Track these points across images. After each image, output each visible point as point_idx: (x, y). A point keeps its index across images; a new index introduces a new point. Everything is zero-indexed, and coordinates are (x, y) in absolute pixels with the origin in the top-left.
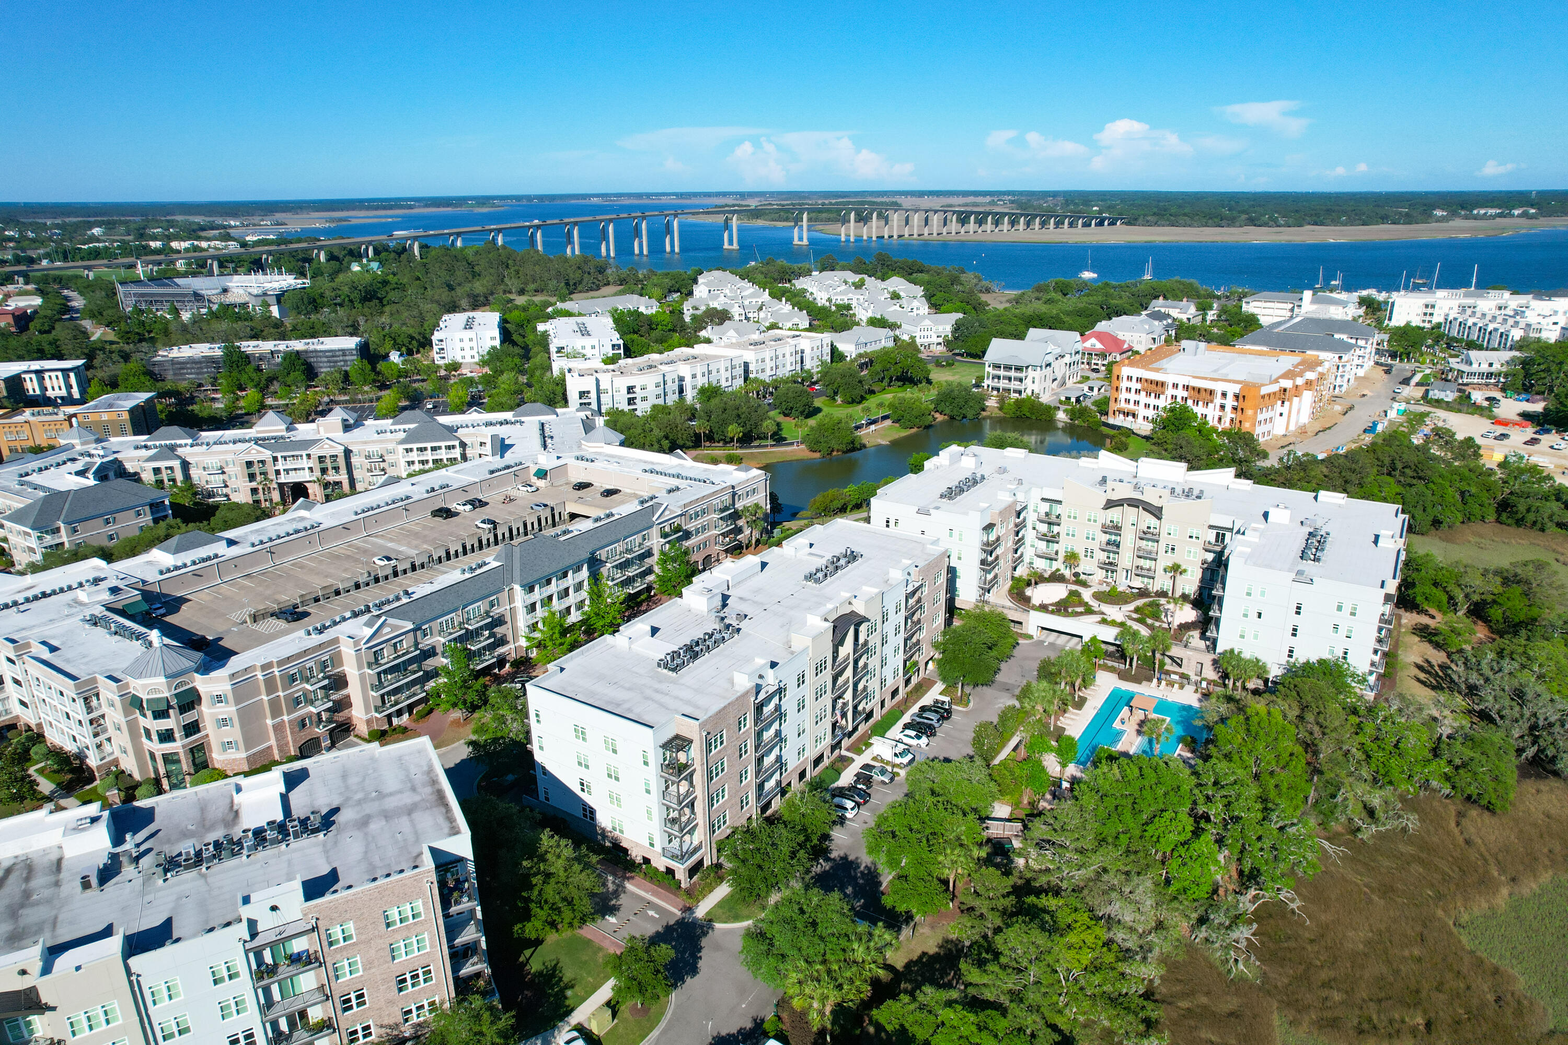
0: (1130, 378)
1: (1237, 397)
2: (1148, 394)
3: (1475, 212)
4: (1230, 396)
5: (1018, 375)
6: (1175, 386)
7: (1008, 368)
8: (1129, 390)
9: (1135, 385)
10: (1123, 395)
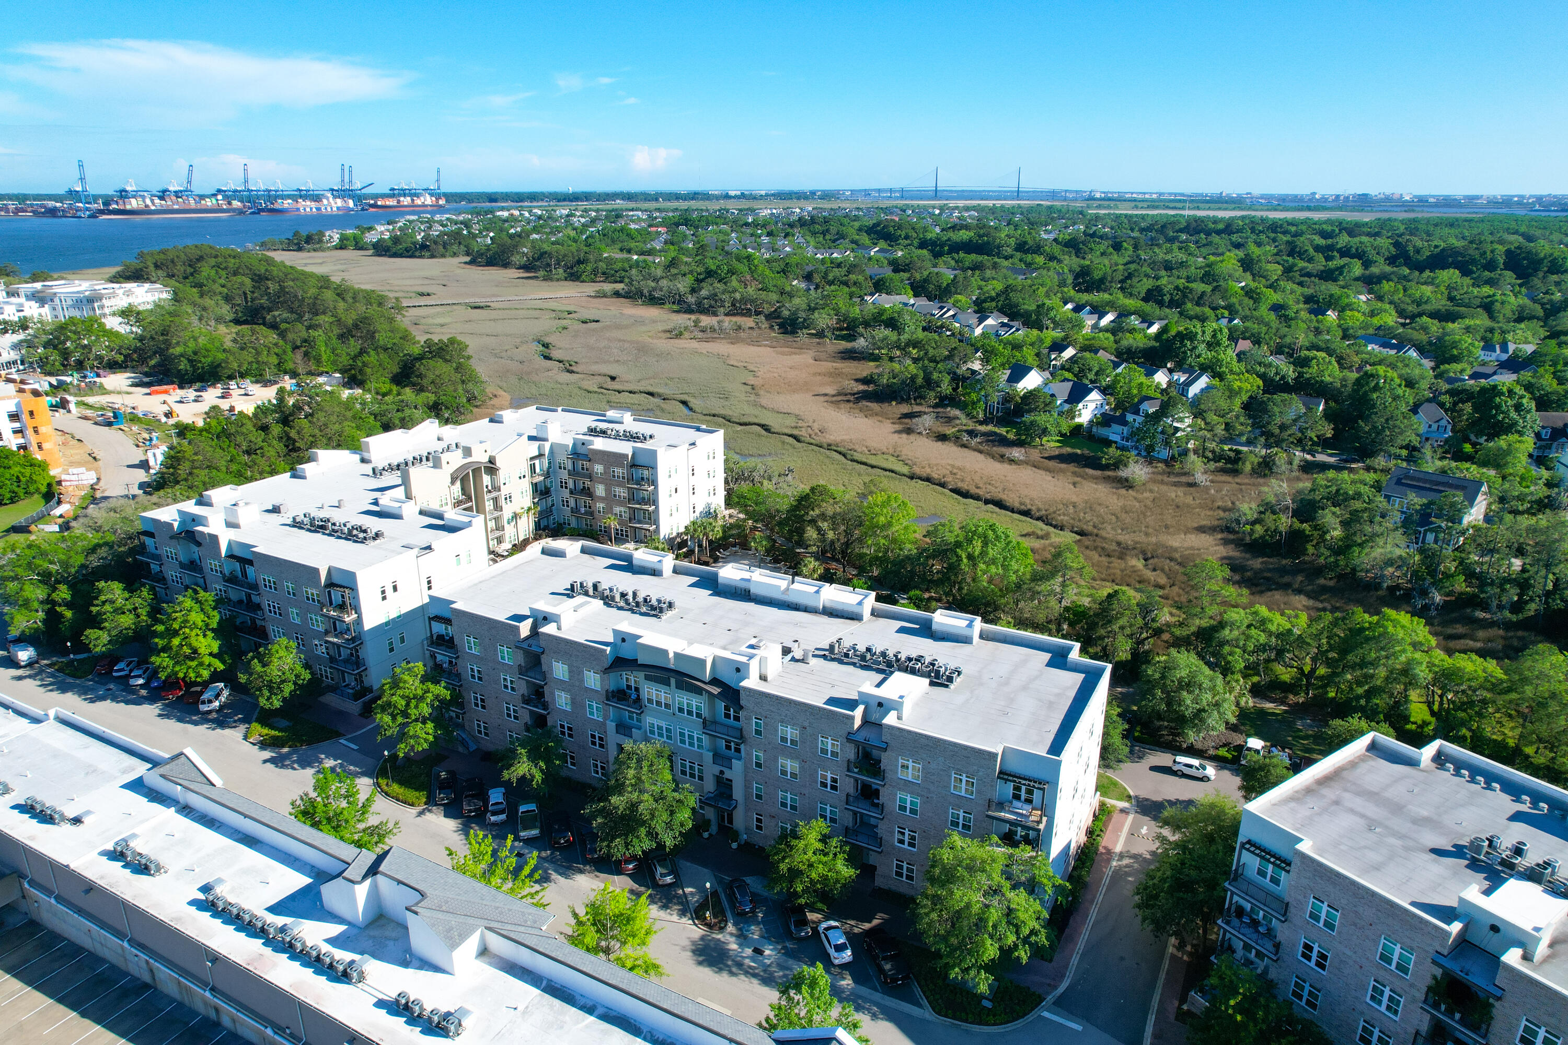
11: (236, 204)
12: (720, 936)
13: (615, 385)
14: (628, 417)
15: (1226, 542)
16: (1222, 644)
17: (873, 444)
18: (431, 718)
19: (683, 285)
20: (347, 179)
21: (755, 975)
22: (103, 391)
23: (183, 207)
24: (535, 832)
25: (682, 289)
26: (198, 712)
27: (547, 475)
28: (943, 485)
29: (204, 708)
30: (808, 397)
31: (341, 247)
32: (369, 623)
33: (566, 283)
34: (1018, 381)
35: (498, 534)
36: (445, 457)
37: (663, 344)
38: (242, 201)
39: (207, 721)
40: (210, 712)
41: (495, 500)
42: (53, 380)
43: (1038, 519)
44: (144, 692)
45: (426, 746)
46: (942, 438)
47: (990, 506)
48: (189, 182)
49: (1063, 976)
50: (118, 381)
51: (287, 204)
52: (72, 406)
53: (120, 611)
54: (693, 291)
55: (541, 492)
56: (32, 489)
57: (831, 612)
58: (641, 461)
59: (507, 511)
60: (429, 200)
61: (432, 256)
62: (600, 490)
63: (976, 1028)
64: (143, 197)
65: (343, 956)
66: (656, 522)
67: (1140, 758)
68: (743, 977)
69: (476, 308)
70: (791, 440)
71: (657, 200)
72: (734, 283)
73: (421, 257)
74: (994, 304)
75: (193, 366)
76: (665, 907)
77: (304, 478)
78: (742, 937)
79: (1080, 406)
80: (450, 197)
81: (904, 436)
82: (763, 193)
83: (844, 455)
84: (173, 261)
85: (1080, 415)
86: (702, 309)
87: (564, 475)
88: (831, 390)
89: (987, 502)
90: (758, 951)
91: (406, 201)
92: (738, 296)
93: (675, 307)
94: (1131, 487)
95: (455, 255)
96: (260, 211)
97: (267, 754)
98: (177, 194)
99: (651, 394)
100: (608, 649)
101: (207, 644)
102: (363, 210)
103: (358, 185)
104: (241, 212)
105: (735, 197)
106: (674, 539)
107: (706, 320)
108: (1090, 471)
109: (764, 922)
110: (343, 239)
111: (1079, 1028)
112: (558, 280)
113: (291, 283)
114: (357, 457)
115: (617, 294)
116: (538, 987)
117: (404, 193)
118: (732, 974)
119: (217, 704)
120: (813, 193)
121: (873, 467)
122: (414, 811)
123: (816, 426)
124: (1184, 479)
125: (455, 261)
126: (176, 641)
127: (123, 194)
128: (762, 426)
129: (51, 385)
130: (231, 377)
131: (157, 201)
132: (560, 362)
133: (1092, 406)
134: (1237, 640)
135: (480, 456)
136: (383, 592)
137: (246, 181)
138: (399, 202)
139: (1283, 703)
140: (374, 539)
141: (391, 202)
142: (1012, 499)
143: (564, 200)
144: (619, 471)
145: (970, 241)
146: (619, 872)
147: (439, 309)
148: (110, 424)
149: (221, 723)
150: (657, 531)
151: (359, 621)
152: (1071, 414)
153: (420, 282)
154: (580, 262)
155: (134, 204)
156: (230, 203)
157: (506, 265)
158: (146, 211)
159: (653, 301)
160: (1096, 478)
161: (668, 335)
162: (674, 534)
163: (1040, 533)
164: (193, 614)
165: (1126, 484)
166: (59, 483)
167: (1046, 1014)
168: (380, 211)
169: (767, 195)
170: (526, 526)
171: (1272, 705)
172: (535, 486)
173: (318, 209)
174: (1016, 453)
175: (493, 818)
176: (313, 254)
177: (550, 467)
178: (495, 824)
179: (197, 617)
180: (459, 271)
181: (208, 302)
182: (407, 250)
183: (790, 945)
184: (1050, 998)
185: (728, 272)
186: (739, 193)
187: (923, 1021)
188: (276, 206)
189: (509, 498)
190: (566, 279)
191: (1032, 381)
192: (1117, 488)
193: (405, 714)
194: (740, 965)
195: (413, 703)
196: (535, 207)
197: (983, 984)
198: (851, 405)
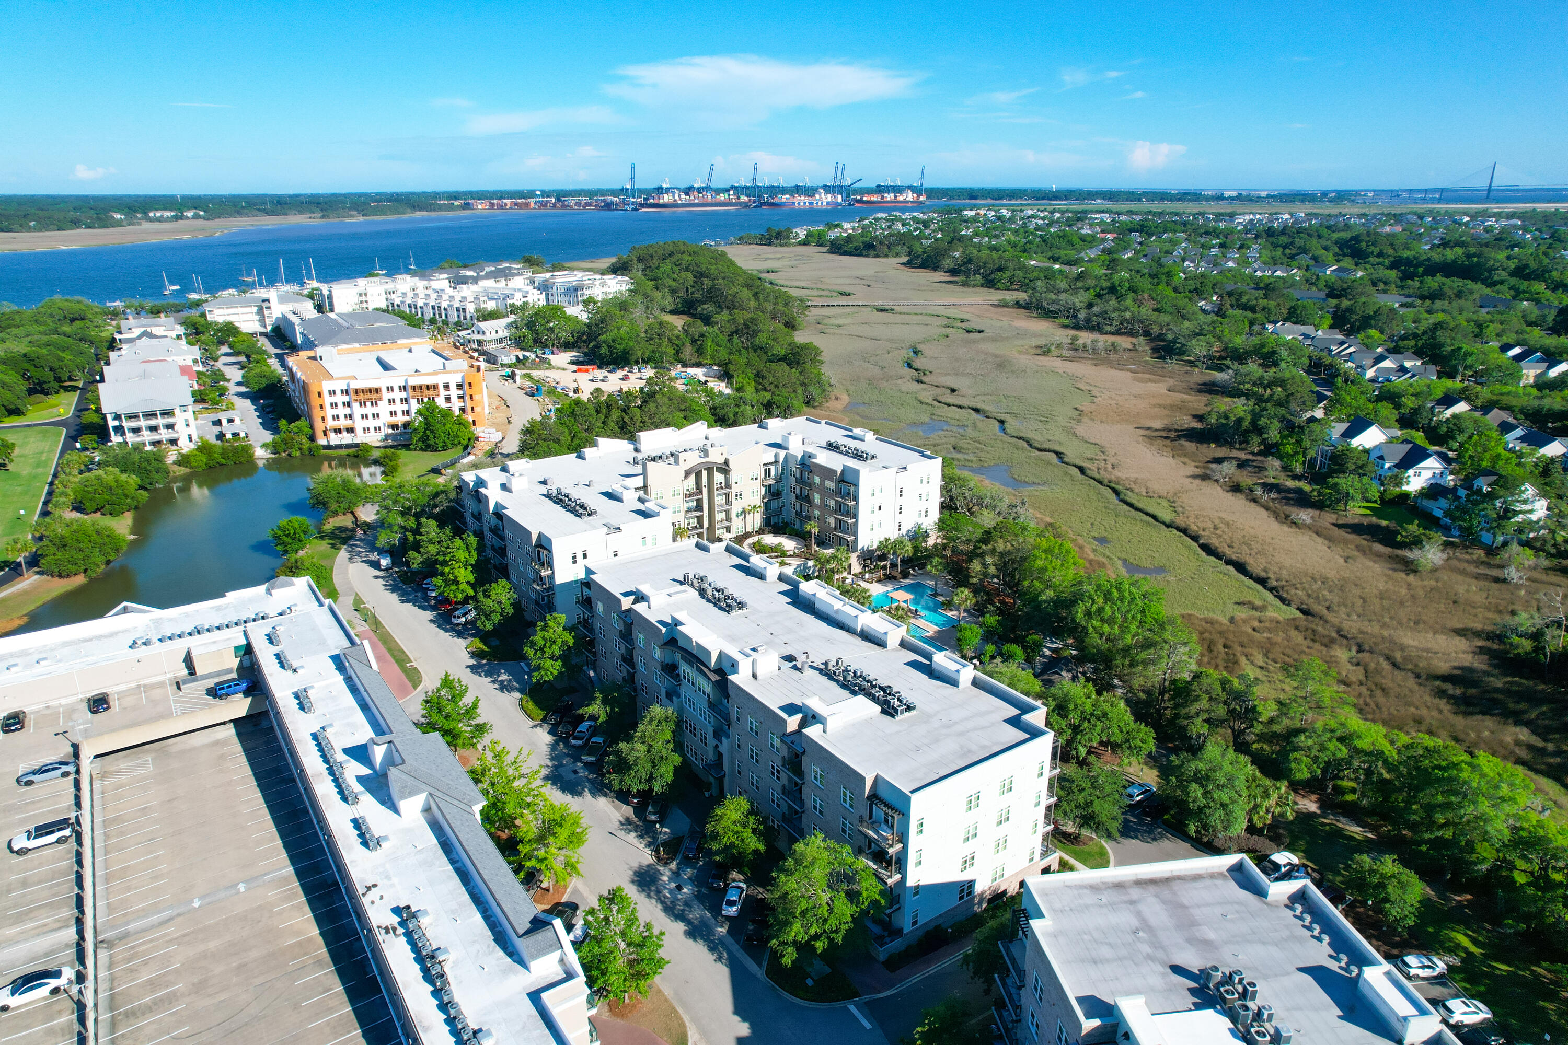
0: (332, 393)
1: (460, 386)
2: (362, 404)
3: (151, 214)
4: (453, 387)
5: (168, 420)
6: (390, 389)
7: (151, 415)
8: (334, 405)
9: (340, 399)
10: (329, 412)
11: (744, 198)
12: (661, 869)
13: (951, 399)
14: (870, 436)
15: (1481, 650)
16: (1297, 749)
17: (1156, 486)
18: (560, 657)
19: (1079, 300)
20: (839, 177)
21: (662, 902)
22: (550, 366)
23: (702, 201)
24: (593, 759)
25: (1078, 304)
26: (450, 623)
27: (779, 480)
28: (1195, 538)
29: (455, 621)
30: (1130, 428)
31: (805, 243)
32: (559, 580)
33: (981, 290)
34: (1352, 437)
35: (725, 524)
36: (682, 456)
37: (1026, 361)
38: (747, 196)
39: (453, 630)
40: (458, 624)
41: (727, 496)
42: (521, 354)
43: (1271, 590)
44: (433, 602)
45: (551, 678)
46: (1236, 488)
47: (1231, 568)
48: (710, 179)
49: (892, 987)
50: (562, 358)
51: (785, 198)
52: (518, 378)
53: (430, 541)
54: (1090, 306)
55: (772, 493)
56: (456, 442)
57: (866, 636)
58: (848, 478)
59: (736, 507)
60: (910, 196)
61: (877, 256)
62: (817, 498)
63: (786, 995)
64: (674, 193)
65: (357, 788)
66: (855, 534)
67: (1155, 839)
68: (654, 901)
69: (882, 310)
70: (1076, 472)
71: (1140, 200)
72: (1129, 302)
73: (867, 256)
74: (1413, 343)
75: (610, 351)
76: (641, 837)
77: (584, 459)
78: (676, 874)
79: (1411, 472)
80: (932, 193)
81: (1197, 482)
82: (1264, 194)
83: (1116, 492)
84: (652, 256)
85: (1408, 483)
86: (1090, 326)
87: (793, 481)
88: (1158, 424)
89: (1229, 562)
90: (679, 888)
91: (889, 197)
92: (1128, 315)
93: (1067, 322)
94: (1415, 571)
95: (897, 255)
96: (764, 204)
97: (472, 662)
98: (700, 190)
99: (977, 410)
100: (664, 630)
101: (465, 575)
102: (850, 205)
103: (848, 182)
104: (746, 206)
105: (1231, 199)
106: (873, 551)
107: (1085, 337)
108: (1378, 547)
109: (699, 870)
110: (809, 235)
111: (868, 1025)
112: (974, 286)
113: (721, 281)
114: (632, 447)
115: (1018, 305)
116: (438, 839)
117: (888, 189)
118: (649, 896)
119: (463, 619)
120: (1325, 194)
121: (1137, 509)
122: (531, 723)
123: (1112, 460)
124: (1495, 573)
125: (893, 261)
126: (447, 570)
127: (659, 190)
128: (1059, 454)
129: (517, 357)
130: (637, 363)
131: (683, 196)
132: (917, 370)
133: (1427, 475)
134: (1309, 748)
135: (716, 457)
136: (574, 557)
137: (755, 179)
138: (883, 198)
139: (1373, 829)
140: (589, 515)
141: (876, 198)
142: (1256, 565)
143: (1043, 199)
144: (830, 485)
145: (1454, 261)
146: (627, 803)
147: (847, 310)
148: (533, 395)
149: (460, 635)
150: (855, 541)
151: (552, 577)
152: (1398, 481)
153: (848, 281)
154: (1000, 269)
155: (666, 199)
156: (738, 198)
157: (936, 269)
158: (674, 205)
159: (1048, 314)
160: (1379, 555)
161: (1038, 351)
162: (875, 547)
163: (1258, 603)
164: (461, 552)
165: (1410, 567)
166: (477, 439)
167: (852, 1008)
168: (865, 206)
169: (1268, 196)
170: (756, 520)
171: (1358, 829)
172: (768, 488)
173: (811, 203)
174: (1305, 515)
175: (573, 742)
176: (780, 249)
177: (783, 473)
178: (573, 746)
179: (462, 555)
180: (892, 272)
181: (658, 295)
182: (856, 249)
183: (704, 891)
184: (866, 998)
185: (1129, 289)
186: (1235, 194)
187: (753, 977)
188: (776, 200)
189: (739, 495)
190: (982, 286)
191: (1371, 438)
192: (1394, 570)
193: (542, 650)
194: (658, 892)
195: (548, 644)
196: (1003, 206)
197: (789, 957)
198: (1168, 442)
